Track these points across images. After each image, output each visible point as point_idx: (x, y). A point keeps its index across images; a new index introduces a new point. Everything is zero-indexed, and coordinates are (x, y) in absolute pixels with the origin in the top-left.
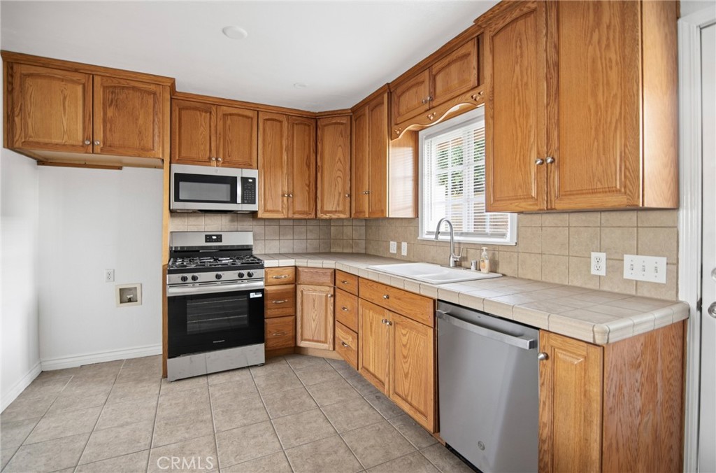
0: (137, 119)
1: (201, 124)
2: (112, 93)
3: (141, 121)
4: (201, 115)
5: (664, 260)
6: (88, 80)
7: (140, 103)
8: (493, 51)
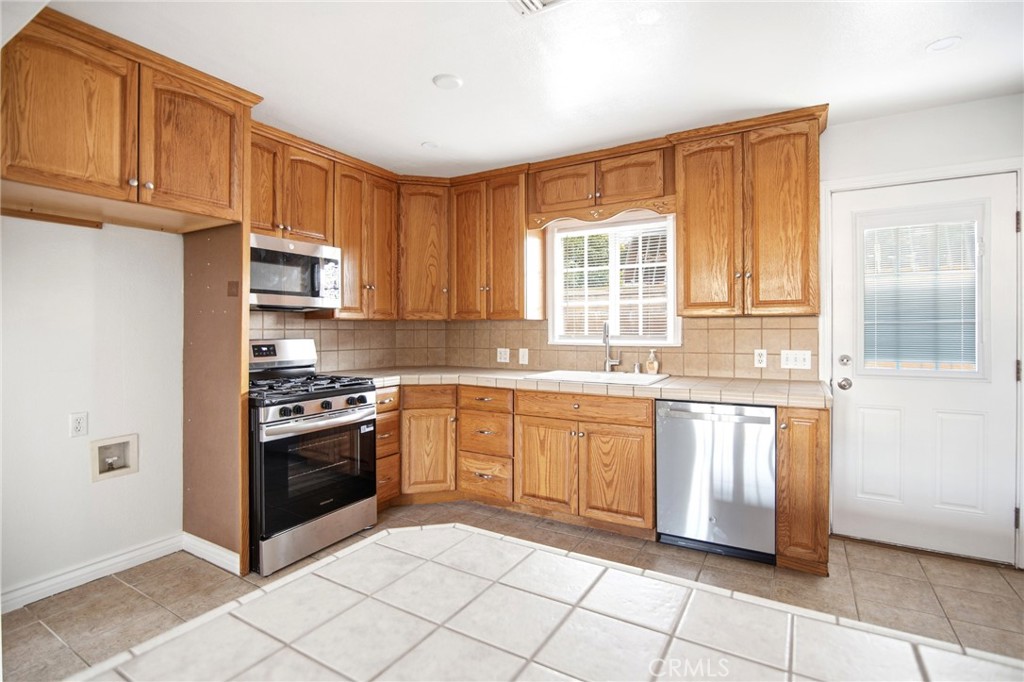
0: (207, 154)
1: (263, 171)
2: (170, 102)
3: (213, 158)
4: (262, 155)
5: (809, 352)
6: (133, 70)
7: (212, 126)
8: (686, 169)
